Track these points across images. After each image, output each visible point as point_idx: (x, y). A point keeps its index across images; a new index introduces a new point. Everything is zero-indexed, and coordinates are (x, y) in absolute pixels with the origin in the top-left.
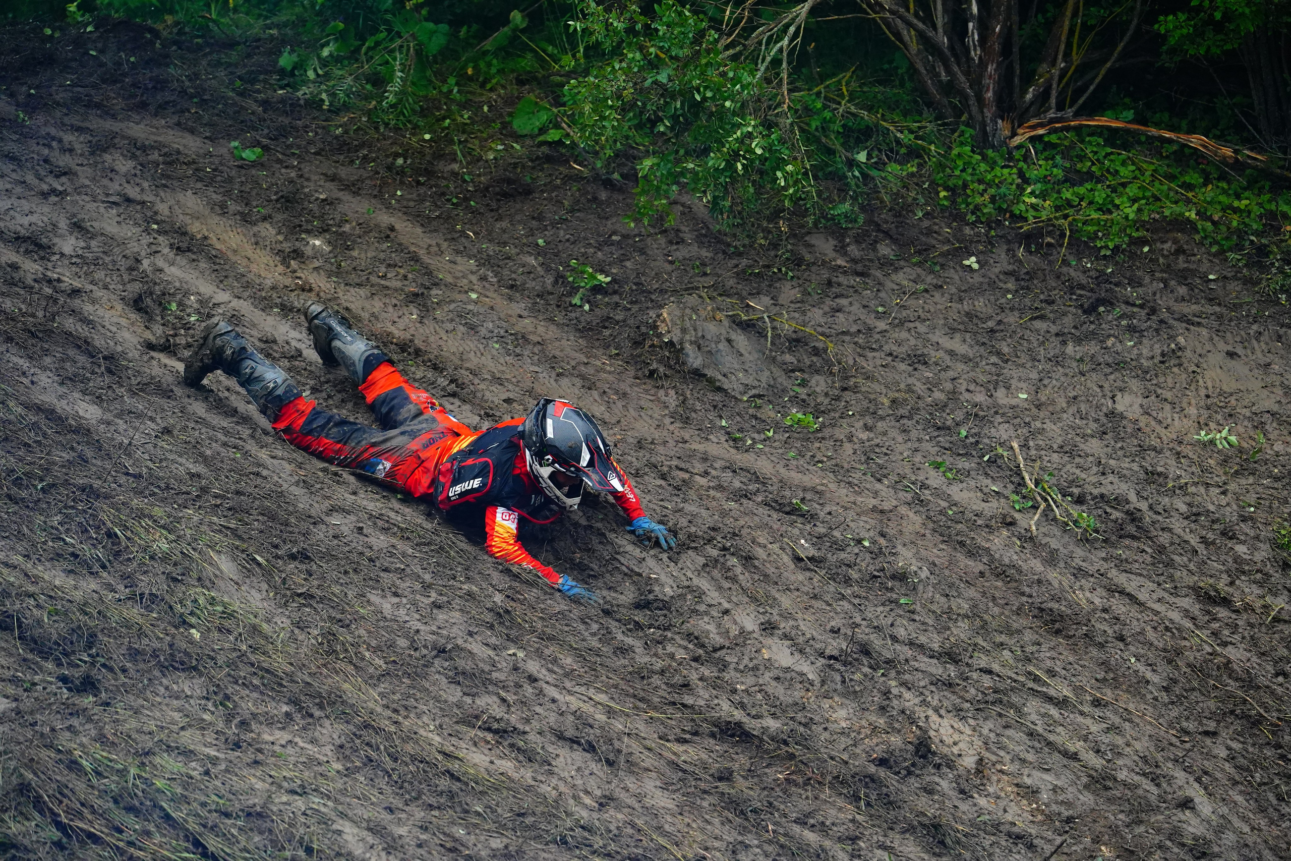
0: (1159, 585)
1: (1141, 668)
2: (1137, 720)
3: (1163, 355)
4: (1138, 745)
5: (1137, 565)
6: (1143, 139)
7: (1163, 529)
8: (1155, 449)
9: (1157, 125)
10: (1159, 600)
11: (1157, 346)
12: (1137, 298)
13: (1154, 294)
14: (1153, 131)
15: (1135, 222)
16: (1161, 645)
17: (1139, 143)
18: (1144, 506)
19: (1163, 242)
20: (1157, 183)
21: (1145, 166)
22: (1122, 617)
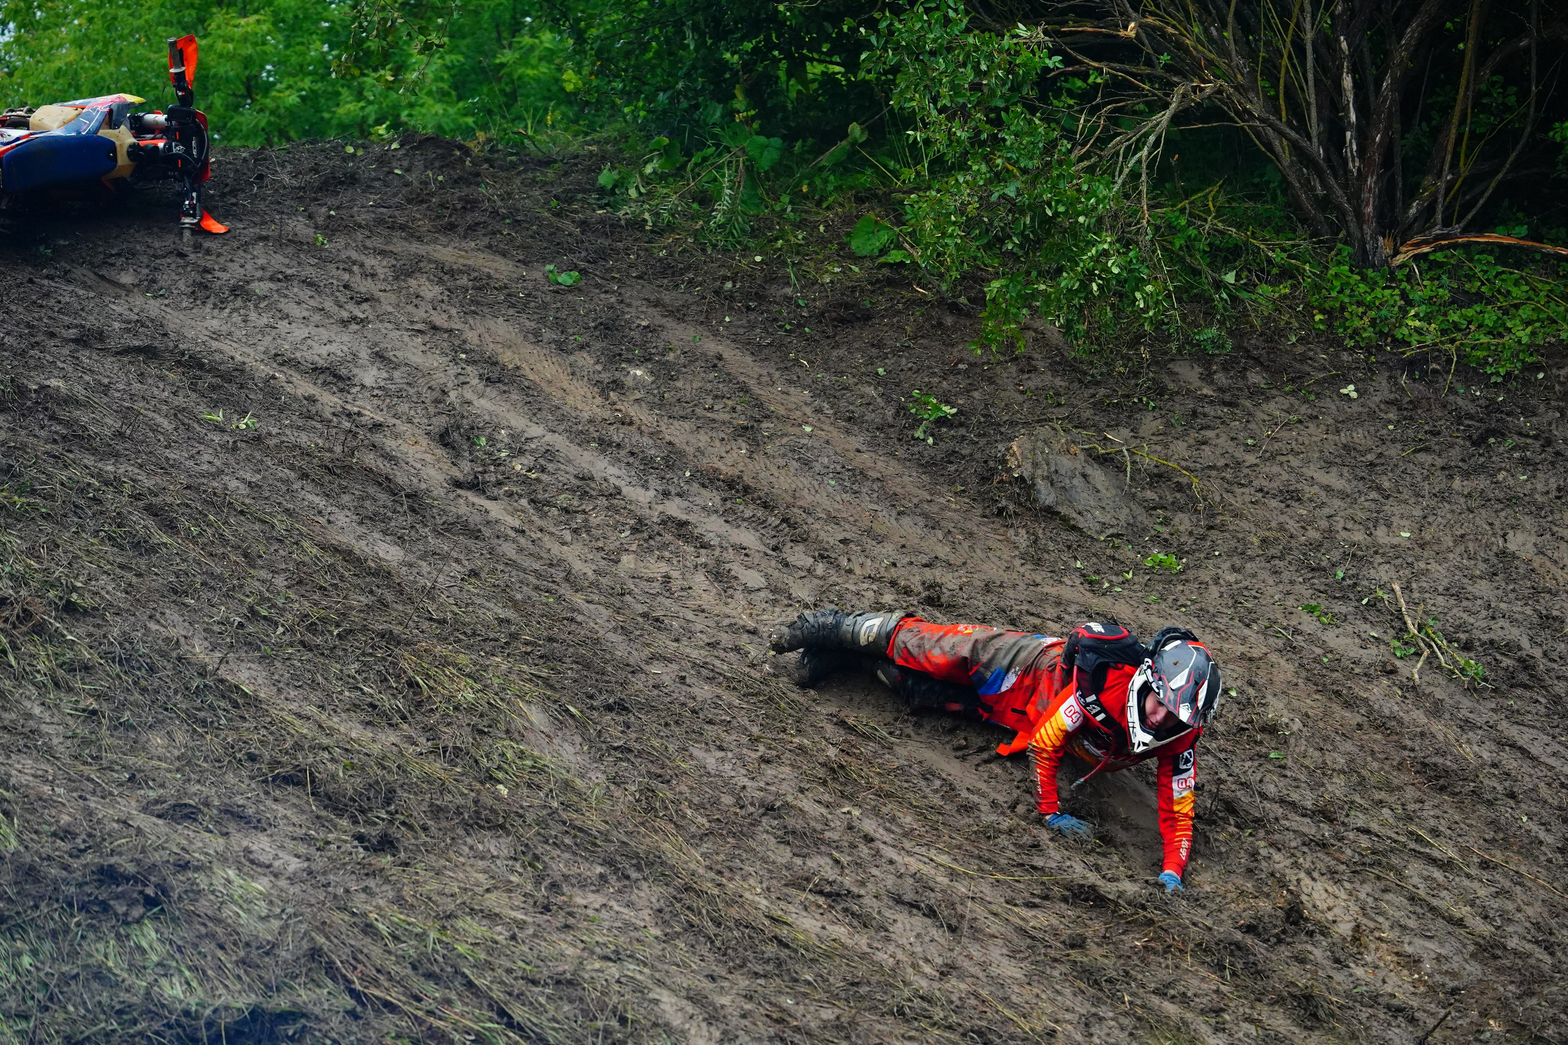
0: (1554, 737)
1: (1534, 827)
2: (1529, 884)
3: (1559, 489)
4: (1530, 911)
5: (1530, 717)
6: (1538, 257)
7: (1558, 678)
8: (1550, 592)
9: (1554, 242)
10: (1554, 754)
11: (1552, 480)
12: (1531, 429)
13: (1550, 424)
14: (1549, 248)
15: (1529, 346)
16: (1556, 803)
17: (1534, 261)
18: (1537, 653)
19: (1559, 368)
20: (1552, 304)
21: (1540, 286)
22: (1513, 773)
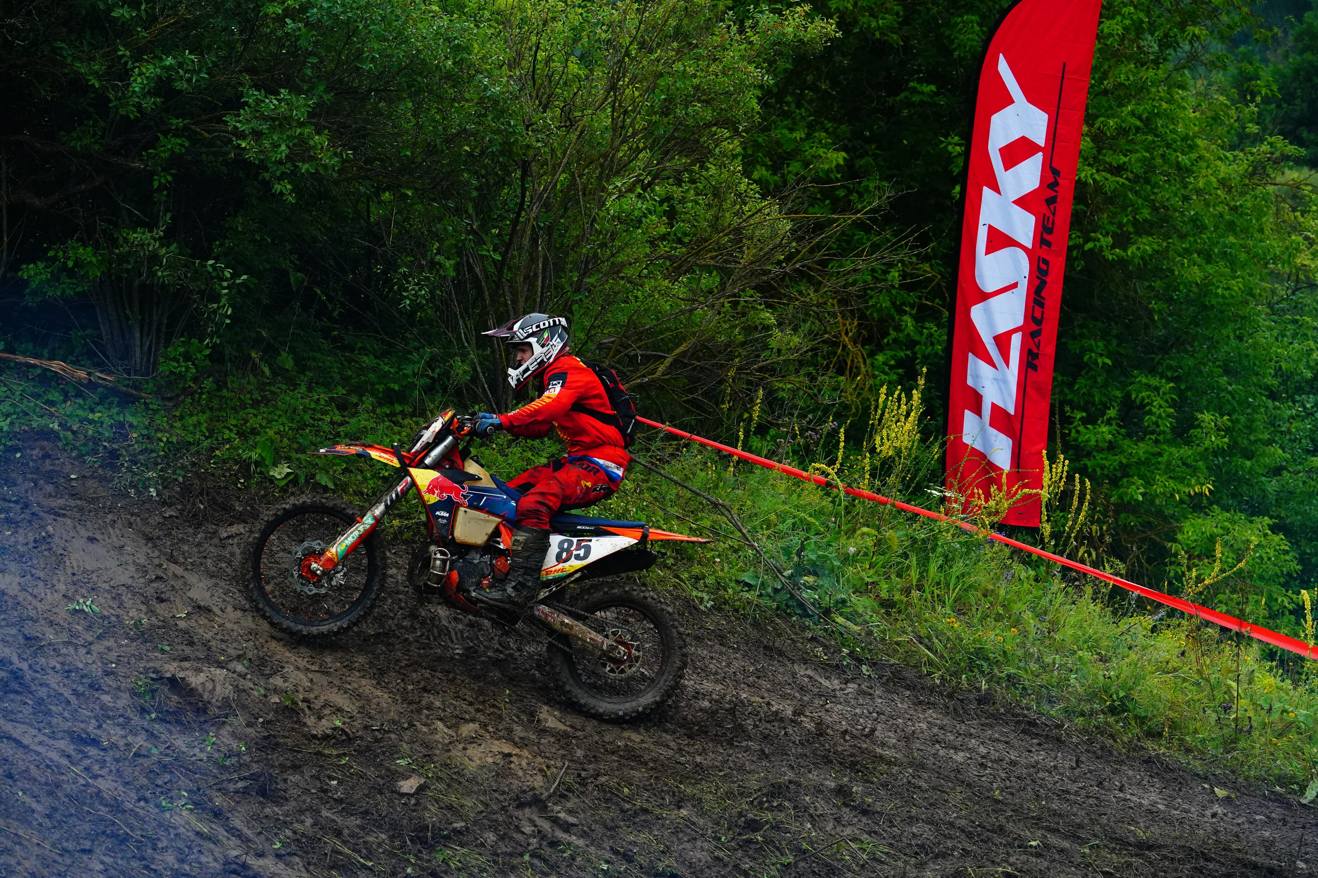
0: (40, 730)
1: (27, 799)
2: (26, 843)
3: (35, 541)
4: (27, 864)
5: (21, 715)
6: (12, 365)
7: (41, 685)
8: (31, 619)
9: (23, 353)
10: (40, 743)
11: (30, 534)
12: (13, 495)
13: (27, 492)
14: (21, 359)
15: (8, 433)
16: (43, 780)
17: (9, 368)
18: (25, 666)
19: (33, 449)
20: (25, 401)
21: (15, 387)
22: (10, 759)
